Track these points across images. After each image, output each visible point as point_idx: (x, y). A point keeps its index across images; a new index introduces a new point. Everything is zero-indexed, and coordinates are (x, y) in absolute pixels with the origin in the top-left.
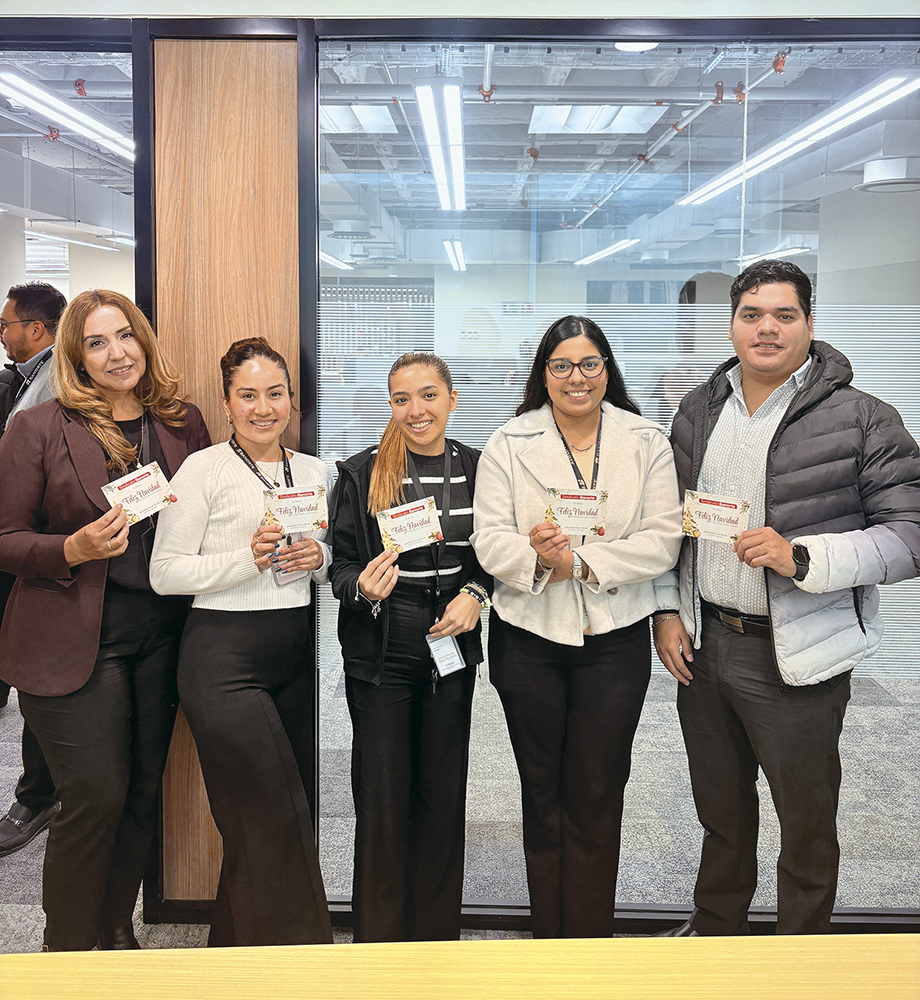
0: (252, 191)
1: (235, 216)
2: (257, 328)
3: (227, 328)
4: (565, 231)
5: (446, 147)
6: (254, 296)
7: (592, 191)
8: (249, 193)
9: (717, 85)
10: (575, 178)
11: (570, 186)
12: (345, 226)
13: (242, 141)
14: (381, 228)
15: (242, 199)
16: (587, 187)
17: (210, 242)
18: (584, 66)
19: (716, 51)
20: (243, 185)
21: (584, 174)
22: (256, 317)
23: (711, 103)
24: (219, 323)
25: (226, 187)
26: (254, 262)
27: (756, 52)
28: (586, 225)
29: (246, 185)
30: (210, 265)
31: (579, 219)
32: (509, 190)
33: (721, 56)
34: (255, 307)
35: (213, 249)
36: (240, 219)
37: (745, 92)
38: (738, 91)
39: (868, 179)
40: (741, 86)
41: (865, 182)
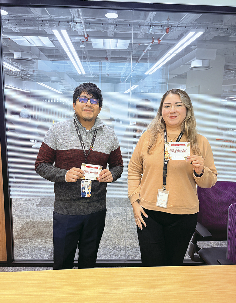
4: (121, 84)
5: (71, 53)
7: (128, 72)
9: (153, 38)
10: (122, 68)
11: (122, 70)
12: (53, 79)
14: (65, 80)
16: (126, 71)
18: (117, 32)
19: (150, 26)
21: (125, 67)
23: (151, 43)
27: (162, 27)
28: (126, 82)
31: (125, 80)
32: (105, 71)
33: (152, 28)
37: (160, 40)
38: (158, 39)
39: (192, 66)
40: (159, 38)
41: (191, 67)
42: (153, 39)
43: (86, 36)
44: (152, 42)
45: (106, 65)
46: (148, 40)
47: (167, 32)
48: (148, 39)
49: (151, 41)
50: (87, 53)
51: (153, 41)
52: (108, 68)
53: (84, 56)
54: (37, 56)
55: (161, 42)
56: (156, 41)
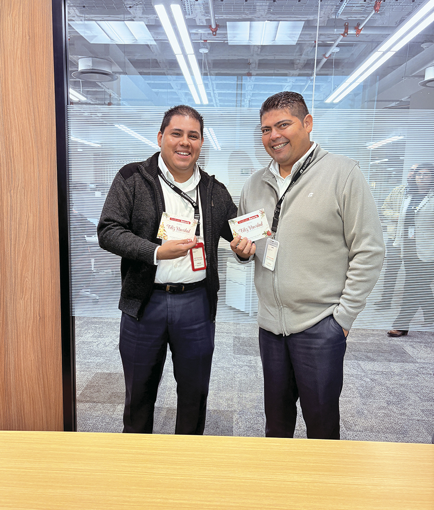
0: (28, 38)
1: (19, 52)
2: (33, 121)
3: (16, 120)
6: (31, 102)
8: (26, 38)
9: (345, 25)
13: (21, 7)
15: (22, 42)
17: (5, 69)
20: (23, 34)
22: (32, 114)
23: (342, 37)
24: (12, 118)
25: (13, 35)
26: (30, 82)
29: (24, 34)
30: (5, 83)
33: (344, 3)
34: (32, 109)
35: (6, 73)
36: (21, 55)
37: (360, 28)
38: (357, 28)
39: (427, 78)
40: (359, 25)
41: (425, 80)
42: (347, 28)
43: (214, 26)
44: (343, 35)
45: (247, 89)
46: (335, 30)
47: (375, 11)
48: (335, 27)
49: (342, 31)
50: (212, 66)
51: (346, 32)
52: (249, 97)
53: (206, 72)
54: (120, 67)
55: (361, 33)
56: (352, 32)
